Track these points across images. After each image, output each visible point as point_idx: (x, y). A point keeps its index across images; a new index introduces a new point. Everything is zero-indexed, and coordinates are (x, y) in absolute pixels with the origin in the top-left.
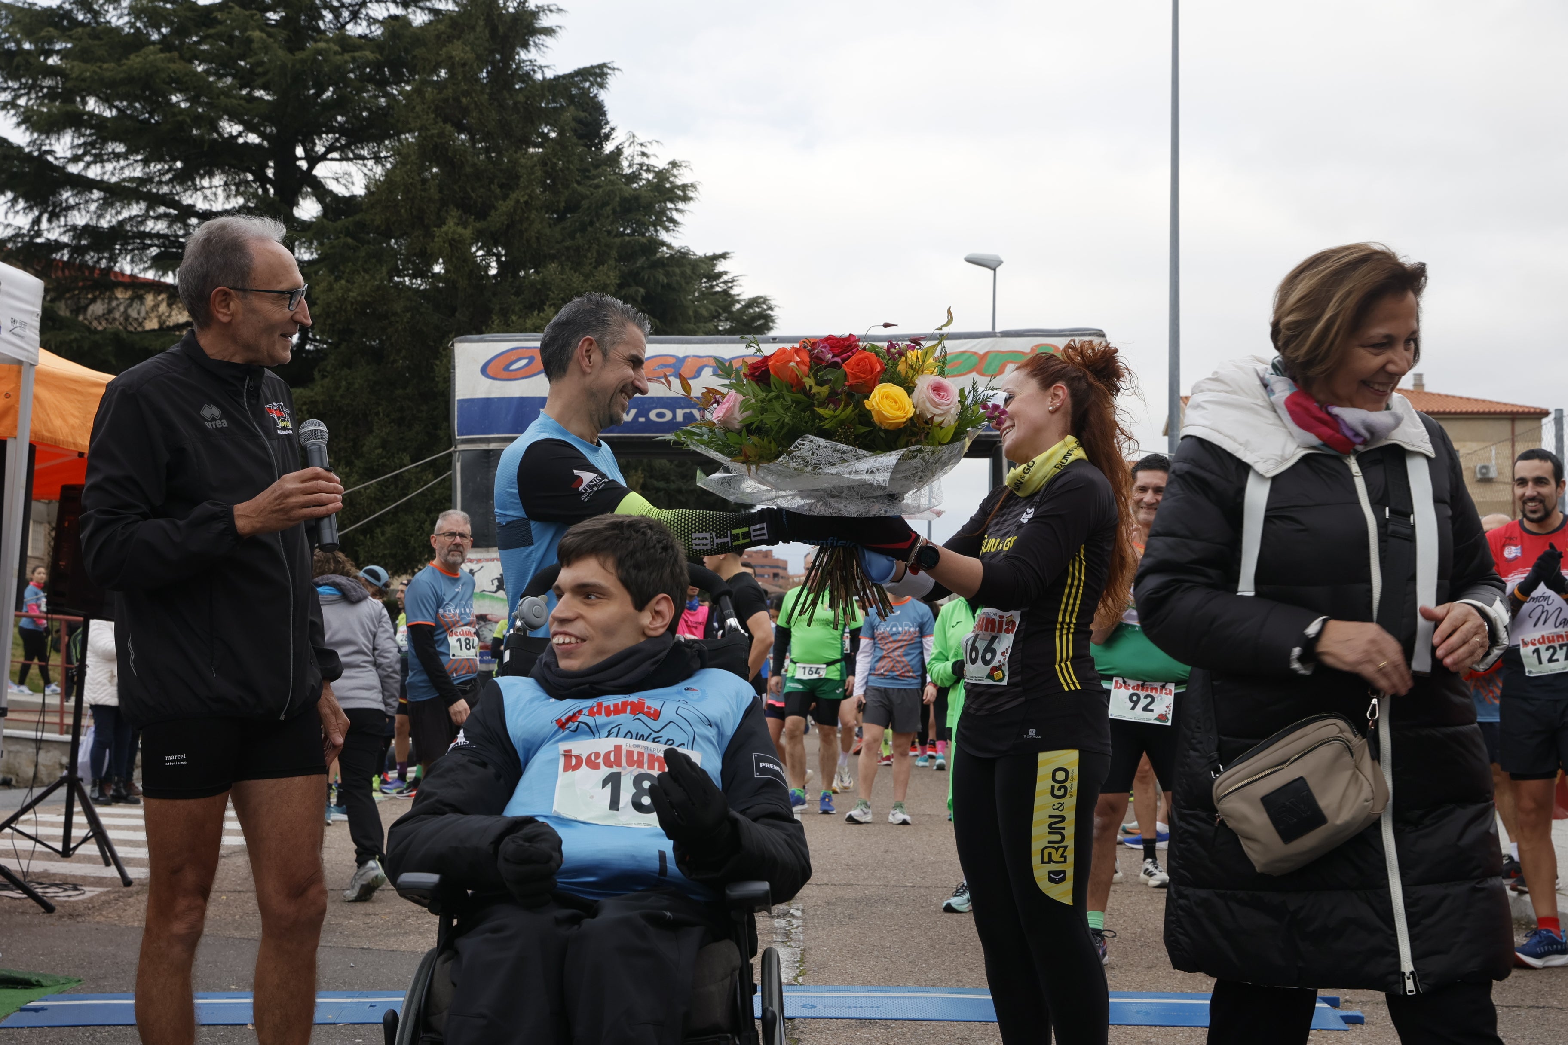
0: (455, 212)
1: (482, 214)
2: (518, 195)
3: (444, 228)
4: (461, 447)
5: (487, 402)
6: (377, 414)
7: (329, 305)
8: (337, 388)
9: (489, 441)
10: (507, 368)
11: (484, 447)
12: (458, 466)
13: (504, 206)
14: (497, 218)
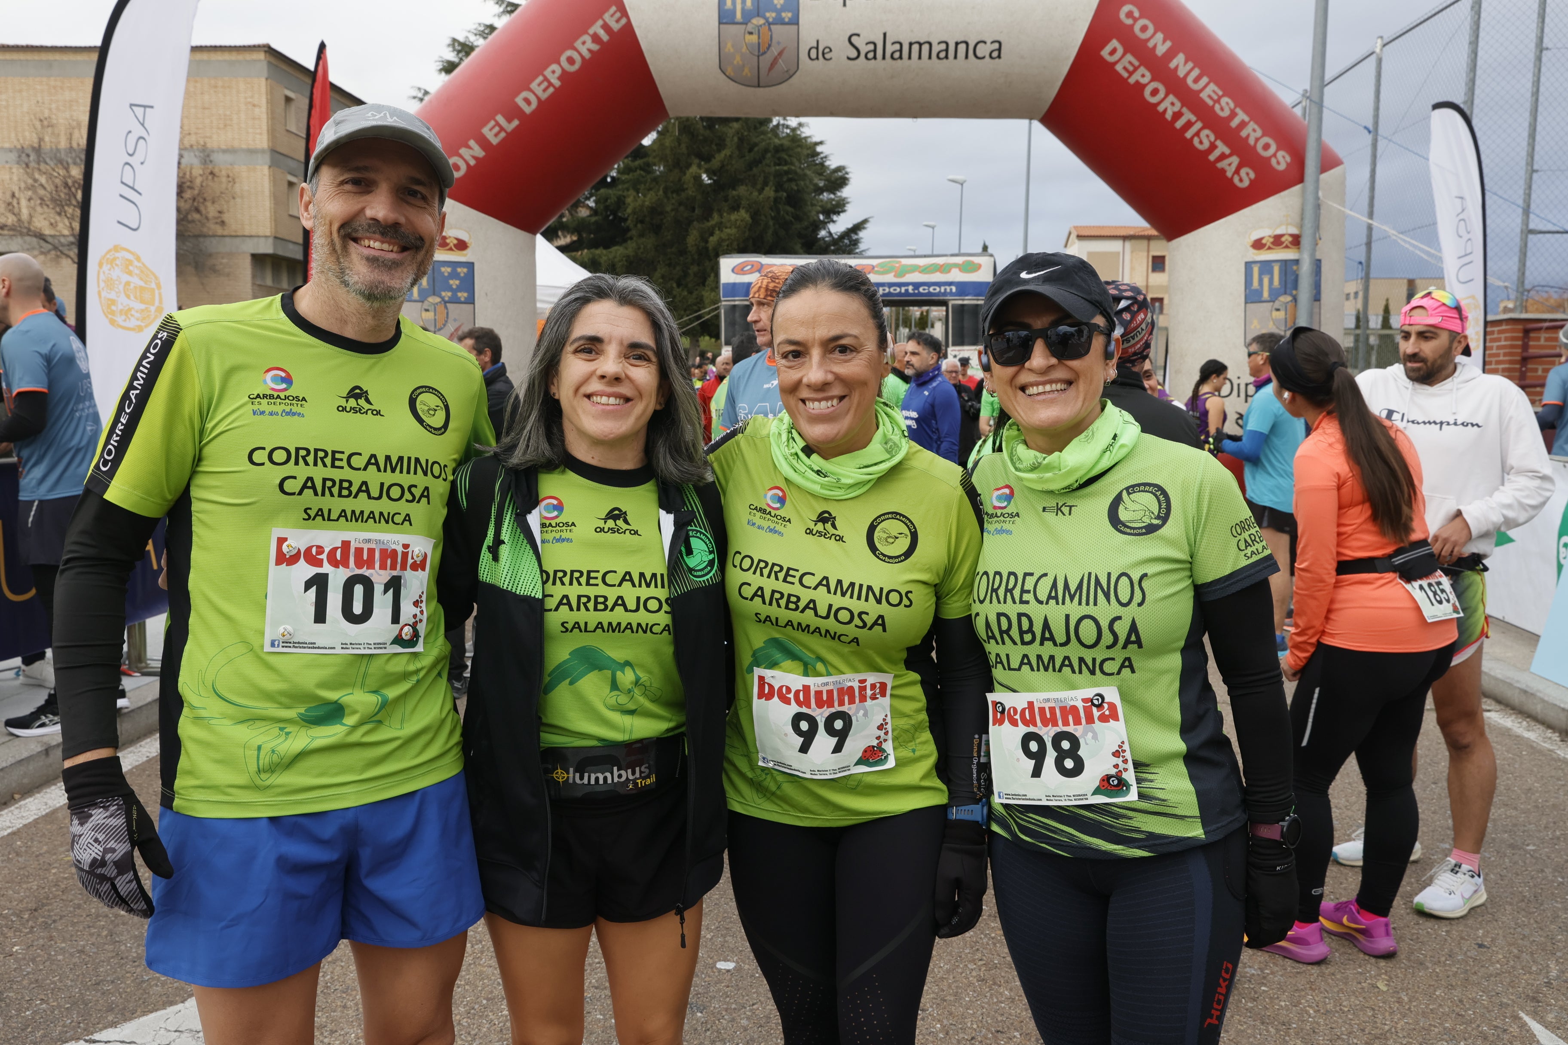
0: (696, 161)
1: (708, 159)
2: (726, 152)
3: (691, 170)
4: (724, 303)
5: (734, 284)
6: (659, 262)
7: (635, 208)
8: (639, 248)
9: (735, 301)
10: (742, 270)
11: (733, 303)
12: (723, 311)
13: (719, 157)
14: (716, 163)
